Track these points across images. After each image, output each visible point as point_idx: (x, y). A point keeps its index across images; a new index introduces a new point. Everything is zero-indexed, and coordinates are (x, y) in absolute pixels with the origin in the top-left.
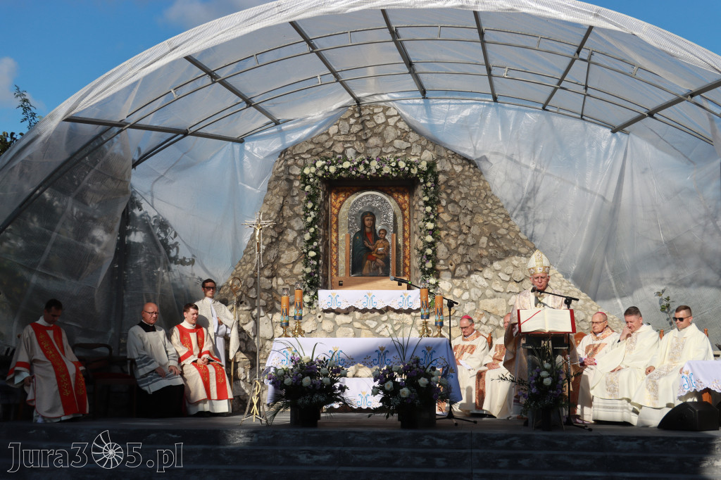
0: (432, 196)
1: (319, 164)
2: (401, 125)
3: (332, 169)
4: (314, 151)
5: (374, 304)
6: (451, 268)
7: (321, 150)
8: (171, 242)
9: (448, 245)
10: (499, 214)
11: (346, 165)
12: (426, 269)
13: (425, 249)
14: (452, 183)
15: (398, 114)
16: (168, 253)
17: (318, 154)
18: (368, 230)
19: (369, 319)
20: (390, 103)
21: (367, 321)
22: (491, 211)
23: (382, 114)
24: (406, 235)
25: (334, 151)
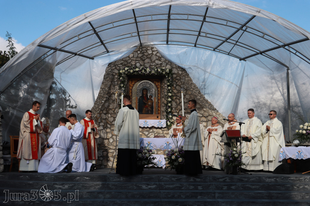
0: (171, 83)
1: (126, 69)
2: (158, 54)
3: (131, 71)
4: (124, 63)
5: (148, 125)
6: (177, 111)
7: (126, 63)
8: (67, 98)
9: (176, 102)
10: (196, 90)
11: (137, 69)
12: (168, 112)
13: (167, 104)
14: (178, 78)
15: (157, 50)
16: (66, 103)
17: (125, 65)
18: (144, 96)
19: (145, 131)
20: (154, 46)
21: (144, 132)
22: (194, 89)
23: (151, 50)
24: (159, 98)
25: (131, 64)
